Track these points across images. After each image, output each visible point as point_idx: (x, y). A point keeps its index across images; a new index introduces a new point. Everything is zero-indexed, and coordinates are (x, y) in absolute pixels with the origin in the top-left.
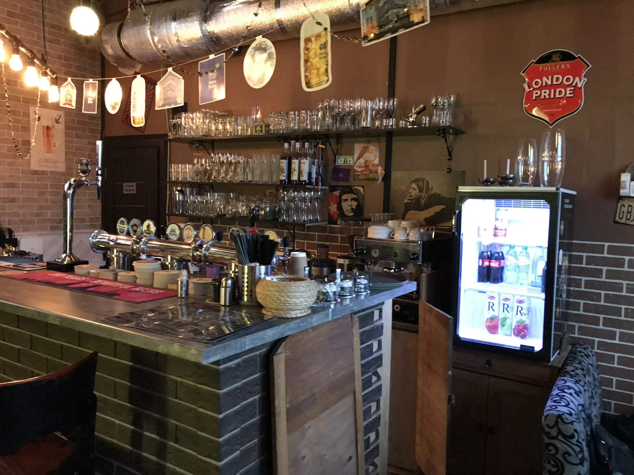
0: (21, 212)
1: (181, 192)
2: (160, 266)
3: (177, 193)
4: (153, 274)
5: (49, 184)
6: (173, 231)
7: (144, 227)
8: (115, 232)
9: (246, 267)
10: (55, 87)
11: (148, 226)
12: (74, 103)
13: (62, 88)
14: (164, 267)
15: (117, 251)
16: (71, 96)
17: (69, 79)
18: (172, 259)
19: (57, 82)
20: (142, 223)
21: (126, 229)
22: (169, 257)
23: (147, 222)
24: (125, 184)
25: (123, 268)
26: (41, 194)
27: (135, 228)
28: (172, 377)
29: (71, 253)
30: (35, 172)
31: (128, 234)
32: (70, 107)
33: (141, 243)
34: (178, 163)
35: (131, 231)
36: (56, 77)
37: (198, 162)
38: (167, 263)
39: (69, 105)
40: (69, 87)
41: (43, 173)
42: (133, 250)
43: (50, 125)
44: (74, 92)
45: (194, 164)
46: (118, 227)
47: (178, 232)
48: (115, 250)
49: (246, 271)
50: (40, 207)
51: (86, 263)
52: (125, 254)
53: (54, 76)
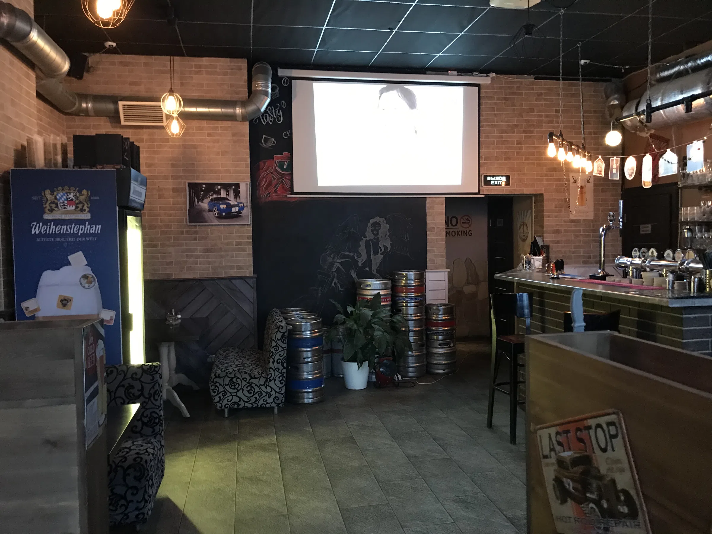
0: (563, 250)
1: (689, 230)
2: (658, 275)
3: (685, 231)
4: (653, 279)
5: (582, 229)
6: (668, 254)
7: (650, 253)
8: (631, 256)
9: (708, 271)
10: (590, 162)
11: (652, 252)
12: (603, 173)
13: (595, 163)
14: (661, 275)
15: (632, 268)
16: (601, 168)
17: (600, 157)
18: (666, 271)
19: (592, 158)
20: (649, 250)
21: (638, 255)
22: (665, 270)
23: (652, 250)
24: (641, 226)
25: (636, 278)
26: (576, 236)
27: (644, 254)
28: (659, 324)
29: (604, 270)
30: (573, 221)
31: (640, 258)
32: (600, 175)
33: (647, 262)
34: (687, 206)
35: (641, 256)
36: (591, 155)
37: (705, 204)
38: (663, 273)
39: (599, 174)
40: (600, 163)
41: (578, 221)
42: (642, 267)
43: (583, 185)
44: (603, 166)
45: (701, 207)
46: (633, 254)
47: (672, 255)
48: (631, 267)
49: (708, 273)
50: (576, 247)
51: (613, 276)
52: (637, 269)
53: (589, 155)
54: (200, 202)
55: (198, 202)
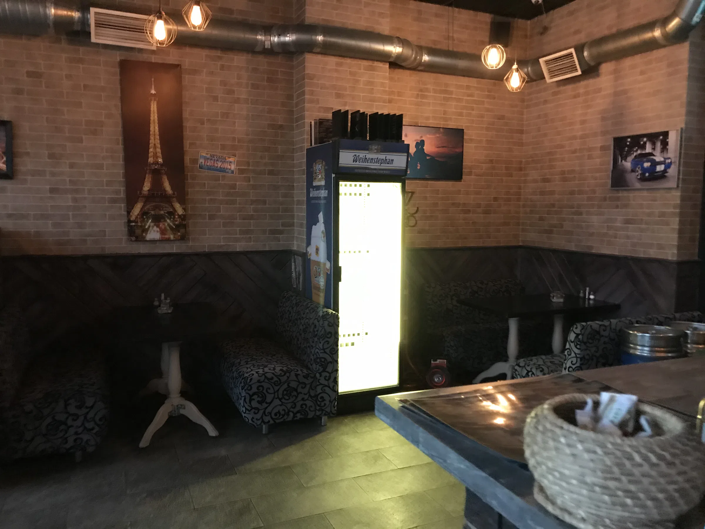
54: (623, 161)
55: (621, 161)
